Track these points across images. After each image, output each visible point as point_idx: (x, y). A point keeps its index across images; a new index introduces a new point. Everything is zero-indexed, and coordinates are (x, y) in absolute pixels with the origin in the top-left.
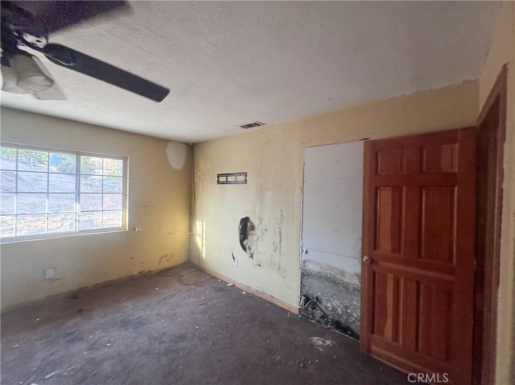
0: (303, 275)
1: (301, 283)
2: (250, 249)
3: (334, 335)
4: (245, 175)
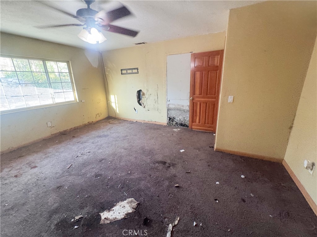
0: (168, 110)
1: (167, 113)
2: (143, 104)
3: (180, 128)
4: (137, 69)
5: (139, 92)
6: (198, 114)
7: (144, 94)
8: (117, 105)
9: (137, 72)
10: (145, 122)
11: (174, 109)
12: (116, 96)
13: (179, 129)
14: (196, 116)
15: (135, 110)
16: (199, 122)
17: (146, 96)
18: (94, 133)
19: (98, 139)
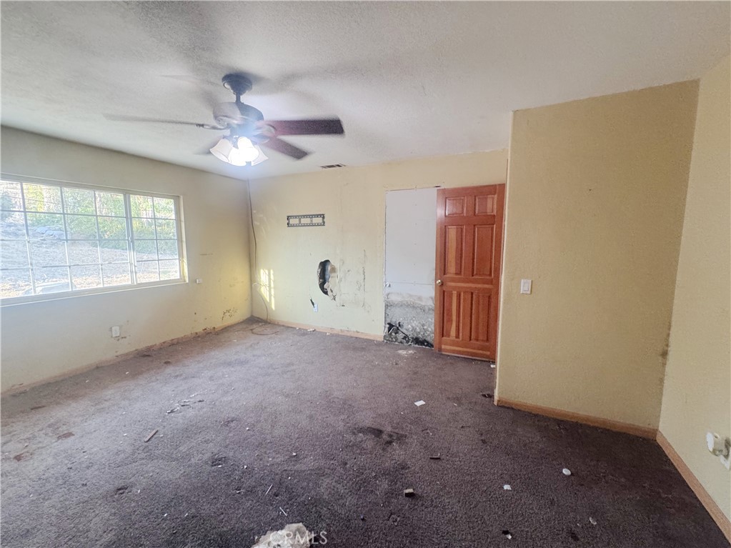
0: (386, 306)
1: (385, 313)
2: (332, 292)
3: (414, 348)
4: (323, 216)
5: (324, 265)
6: (454, 317)
7: (334, 270)
8: (272, 290)
9: (321, 221)
10: (335, 332)
11: (401, 305)
12: (272, 272)
13: (410, 352)
14: (450, 320)
15: (313, 304)
16: (457, 337)
17: (339, 274)
18: (217, 355)
19: (224, 371)
